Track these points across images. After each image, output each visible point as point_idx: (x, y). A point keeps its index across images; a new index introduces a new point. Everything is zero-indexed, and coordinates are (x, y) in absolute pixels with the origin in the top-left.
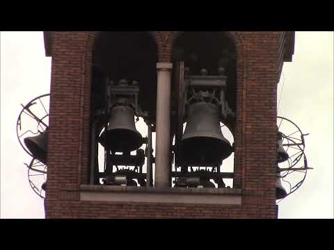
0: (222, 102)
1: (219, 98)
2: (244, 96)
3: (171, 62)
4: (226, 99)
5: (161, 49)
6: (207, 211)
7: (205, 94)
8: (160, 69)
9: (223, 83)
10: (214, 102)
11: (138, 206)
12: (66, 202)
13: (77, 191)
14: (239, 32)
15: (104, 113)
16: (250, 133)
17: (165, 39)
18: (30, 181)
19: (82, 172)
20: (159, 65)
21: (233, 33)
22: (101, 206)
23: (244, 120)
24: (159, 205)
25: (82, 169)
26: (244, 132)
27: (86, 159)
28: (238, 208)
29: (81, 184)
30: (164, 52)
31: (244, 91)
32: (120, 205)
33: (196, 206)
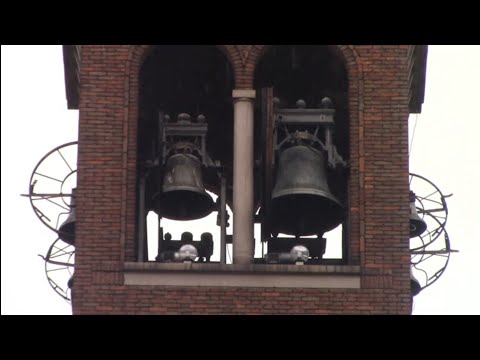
0: (329, 147)
1: (324, 141)
2: (361, 135)
3: (254, 89)
4: (334, 142)
5: (238, 71)
6: (310, 299)
7: (304, 135)
8: (237, 99)
9: (329, 119)
10: (317, 145)
11: (209, 292)
12: (104, 287)
13: (119, 272)
14: (351, 47)
15: (156, 163)
16: (371, 187)
17: (244, 57)
18: (49, 279)
19: (126, 244)
20: (236, 93)
21: (343, 47)
22: (155, 292)
23: (362, 170)
24: (239, 289)
25: (126, 240)
26: (362, 186)
27: (131, 226)
28: (356, 293)
29: (125, 260)
30: (243, 75)
31: (361, 129)
32: (182, 291)
33: (294, 291)
